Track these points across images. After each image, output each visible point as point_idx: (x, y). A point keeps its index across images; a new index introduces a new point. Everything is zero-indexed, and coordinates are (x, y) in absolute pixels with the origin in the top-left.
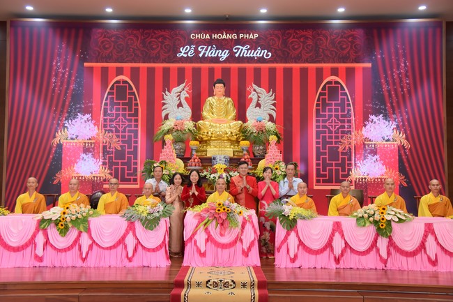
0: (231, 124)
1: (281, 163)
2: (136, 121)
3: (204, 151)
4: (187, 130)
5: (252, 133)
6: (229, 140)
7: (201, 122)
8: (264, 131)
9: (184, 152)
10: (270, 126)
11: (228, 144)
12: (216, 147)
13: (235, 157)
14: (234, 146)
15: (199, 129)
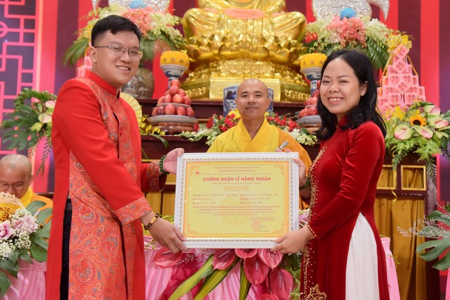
0: (275, 20)
1: (428, 108)
2: (31, 24)
3: (200, 86)
4: (156, 32)
5: (330, 46)
6: (268, 59)
7: (193, 13)
8: (362, 39)
9: (151, 92)
10: (375, 28)
11: (268, 69)
12: (234, 75)
13: (286, 102)
14: (283, 75)
15: (187, 30)
